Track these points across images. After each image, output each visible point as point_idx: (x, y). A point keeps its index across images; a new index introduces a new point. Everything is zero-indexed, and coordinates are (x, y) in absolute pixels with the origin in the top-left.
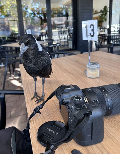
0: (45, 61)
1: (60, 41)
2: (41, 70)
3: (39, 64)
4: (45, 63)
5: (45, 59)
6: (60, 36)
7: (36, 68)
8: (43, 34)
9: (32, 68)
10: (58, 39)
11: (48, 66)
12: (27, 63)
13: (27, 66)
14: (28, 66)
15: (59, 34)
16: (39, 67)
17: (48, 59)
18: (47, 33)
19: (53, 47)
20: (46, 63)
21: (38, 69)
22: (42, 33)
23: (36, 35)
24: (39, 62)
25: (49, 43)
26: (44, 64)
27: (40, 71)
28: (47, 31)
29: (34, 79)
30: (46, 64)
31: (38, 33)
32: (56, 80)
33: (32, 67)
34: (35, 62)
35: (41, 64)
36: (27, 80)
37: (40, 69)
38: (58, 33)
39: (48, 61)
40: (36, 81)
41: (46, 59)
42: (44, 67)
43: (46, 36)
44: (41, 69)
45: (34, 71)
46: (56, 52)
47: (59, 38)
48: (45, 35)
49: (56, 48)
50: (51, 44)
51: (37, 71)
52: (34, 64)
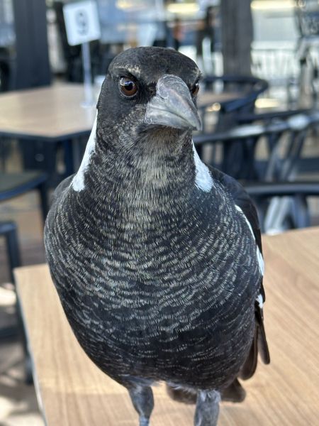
0: (222, 273)
1: (308, 89)
2: (183, 337)
3: (175, 290)
4: (220, 282)
5: (223, 255)
6: (307, 50)
7: (154, 312)
8: (177, 29)
9: (125, 311)
10: (295, 68)
11: (238, 311)
12: (91, 271)
13: (85, 299)
14: (96, 298)
15: (302, 36)
16: (170, 310)
17: (242, 261)
18: (216, 23)
19: (255, 138)
20: (222, 288)
21: (166, 323)
22: (172, 25)
23: (129, 38)
24: (180, 271)
25: (230, 108)
26: (208, 292)
27: (174, 344)
28: (209, 9)
29: (133, 398)
30: (223, 296)
31: (145, 22)
32: (295, 405)
33: (125, 302)
34: (149, 269)
35: (189, 288)
36: (74, 395)
37: (182, 326)
38: (300, 28)
39: (239, 272)
40: (148, 417)
41: (231, 260)
42: (211, 313)
43: (206, 45)
44: (187, 328)
45: (134, 341)
46: (278, 178)
47: (303, 62)
48: (193, 38)
49: (281, 149)
50: (244, 116)
51: (154, 341)
52: (140, 285)
